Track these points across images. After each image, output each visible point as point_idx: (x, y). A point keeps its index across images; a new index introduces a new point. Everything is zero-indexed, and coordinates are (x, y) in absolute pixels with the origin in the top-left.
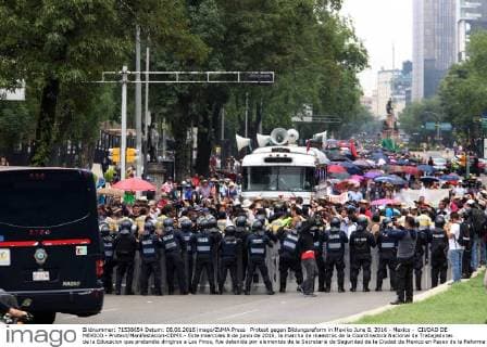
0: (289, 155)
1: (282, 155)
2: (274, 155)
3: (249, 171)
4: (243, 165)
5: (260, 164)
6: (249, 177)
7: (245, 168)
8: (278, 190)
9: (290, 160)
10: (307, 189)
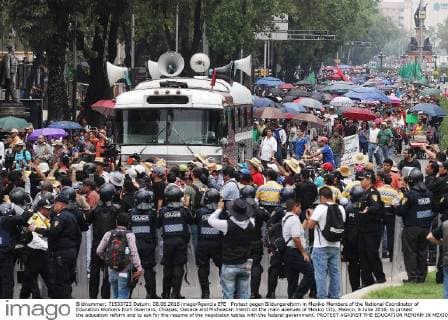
0: (184, 92)
1: (173, 92)
2: (162, 92)
3: (125, 115)
4: (117, 106)
5: (140, 106)
6: (125, 124)
7: (119, 112)
8: (166, 143)
9: (185, 100)
10: (212, 142)
